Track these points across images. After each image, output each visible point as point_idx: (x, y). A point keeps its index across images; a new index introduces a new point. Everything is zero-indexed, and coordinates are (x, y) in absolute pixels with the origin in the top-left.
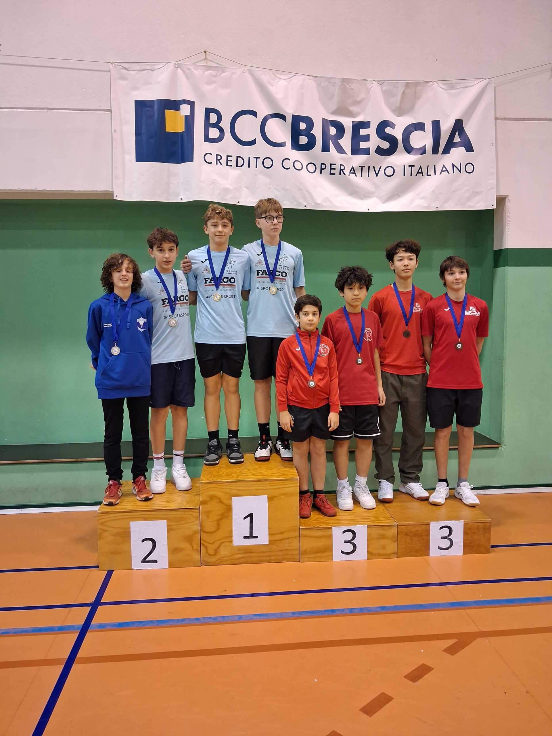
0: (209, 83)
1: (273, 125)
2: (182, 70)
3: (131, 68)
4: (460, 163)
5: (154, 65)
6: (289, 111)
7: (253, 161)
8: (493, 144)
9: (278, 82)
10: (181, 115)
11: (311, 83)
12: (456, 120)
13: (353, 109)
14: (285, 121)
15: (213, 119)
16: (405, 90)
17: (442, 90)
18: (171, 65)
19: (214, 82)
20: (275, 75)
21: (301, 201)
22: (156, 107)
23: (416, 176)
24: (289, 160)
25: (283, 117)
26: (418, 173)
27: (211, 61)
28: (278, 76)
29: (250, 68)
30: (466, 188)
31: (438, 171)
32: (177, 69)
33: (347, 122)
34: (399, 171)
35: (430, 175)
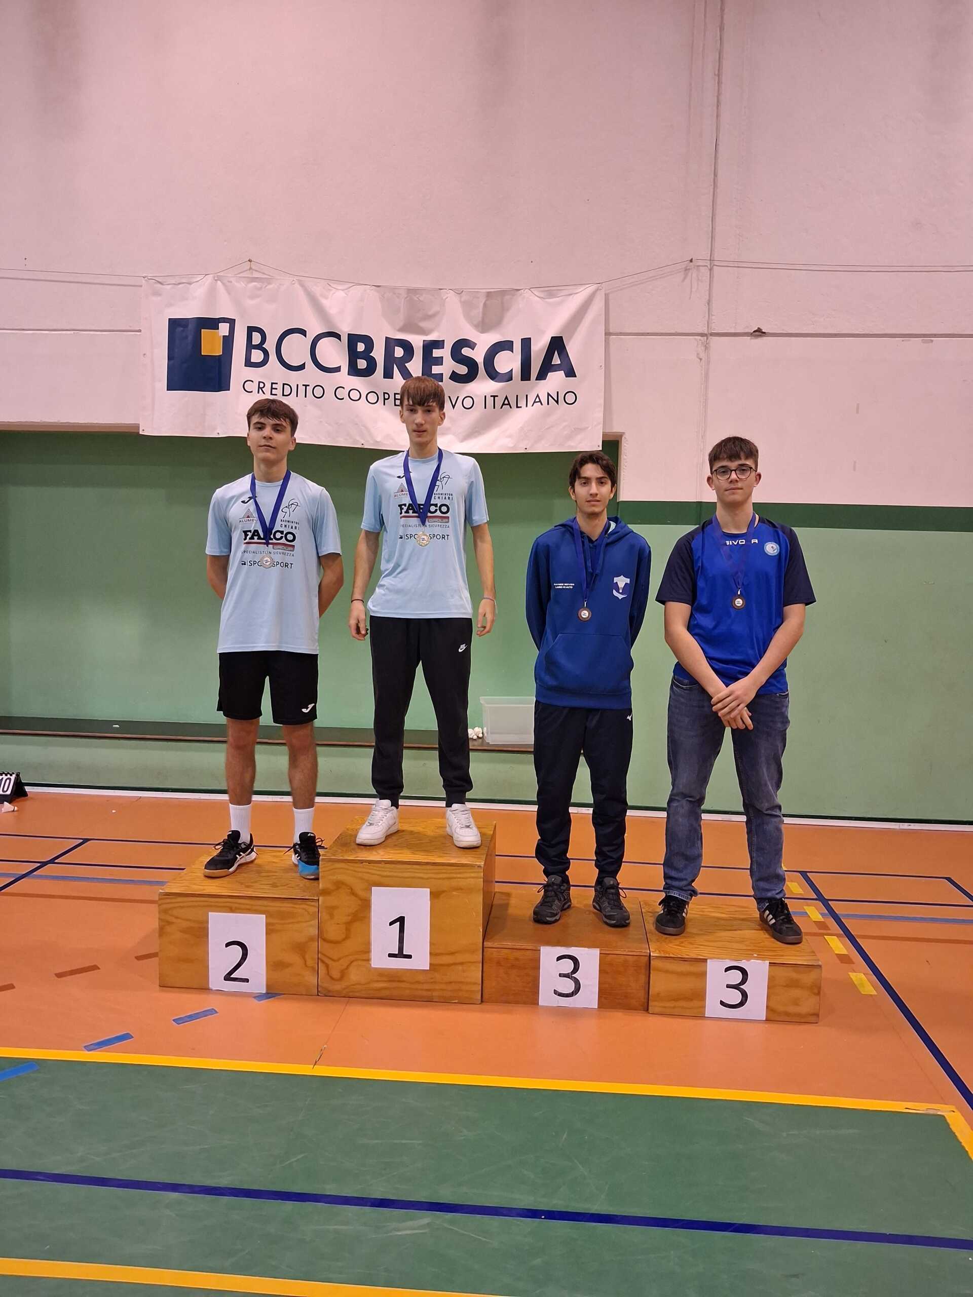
0: (252, 297)
1: (325, 345)
2: (223, 284)
3: (166, 282)
4: (558, 393)
5: (191, 277)
6: (345, 329)
7: (302, 389)
8: (601, 366)
9: (334, 293)
10: (220, 335)
11: (373, 294)
12: (552, 338)
13: (423, 324)
14: (340, 340)
15: (256, 338)
16: (486, 300)
17: (538, 299)
18: (210, 278)
19: (258, 296)
20: (330, 286)
21: (358, 438)
22: (191, 327)
23: (501, 408)
24: (343, 388)
25: (338, 336)
26: (504, 404)
27: (256, 271)
28: (334, 286)
29: (300, 278)
30: (565, 424)
31: (530, 402)
32: (217, 282)
33: (417, 341)
34: (479, 402)
35: (521, 407)
